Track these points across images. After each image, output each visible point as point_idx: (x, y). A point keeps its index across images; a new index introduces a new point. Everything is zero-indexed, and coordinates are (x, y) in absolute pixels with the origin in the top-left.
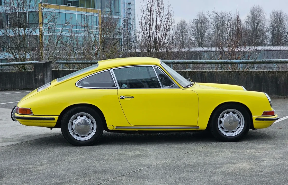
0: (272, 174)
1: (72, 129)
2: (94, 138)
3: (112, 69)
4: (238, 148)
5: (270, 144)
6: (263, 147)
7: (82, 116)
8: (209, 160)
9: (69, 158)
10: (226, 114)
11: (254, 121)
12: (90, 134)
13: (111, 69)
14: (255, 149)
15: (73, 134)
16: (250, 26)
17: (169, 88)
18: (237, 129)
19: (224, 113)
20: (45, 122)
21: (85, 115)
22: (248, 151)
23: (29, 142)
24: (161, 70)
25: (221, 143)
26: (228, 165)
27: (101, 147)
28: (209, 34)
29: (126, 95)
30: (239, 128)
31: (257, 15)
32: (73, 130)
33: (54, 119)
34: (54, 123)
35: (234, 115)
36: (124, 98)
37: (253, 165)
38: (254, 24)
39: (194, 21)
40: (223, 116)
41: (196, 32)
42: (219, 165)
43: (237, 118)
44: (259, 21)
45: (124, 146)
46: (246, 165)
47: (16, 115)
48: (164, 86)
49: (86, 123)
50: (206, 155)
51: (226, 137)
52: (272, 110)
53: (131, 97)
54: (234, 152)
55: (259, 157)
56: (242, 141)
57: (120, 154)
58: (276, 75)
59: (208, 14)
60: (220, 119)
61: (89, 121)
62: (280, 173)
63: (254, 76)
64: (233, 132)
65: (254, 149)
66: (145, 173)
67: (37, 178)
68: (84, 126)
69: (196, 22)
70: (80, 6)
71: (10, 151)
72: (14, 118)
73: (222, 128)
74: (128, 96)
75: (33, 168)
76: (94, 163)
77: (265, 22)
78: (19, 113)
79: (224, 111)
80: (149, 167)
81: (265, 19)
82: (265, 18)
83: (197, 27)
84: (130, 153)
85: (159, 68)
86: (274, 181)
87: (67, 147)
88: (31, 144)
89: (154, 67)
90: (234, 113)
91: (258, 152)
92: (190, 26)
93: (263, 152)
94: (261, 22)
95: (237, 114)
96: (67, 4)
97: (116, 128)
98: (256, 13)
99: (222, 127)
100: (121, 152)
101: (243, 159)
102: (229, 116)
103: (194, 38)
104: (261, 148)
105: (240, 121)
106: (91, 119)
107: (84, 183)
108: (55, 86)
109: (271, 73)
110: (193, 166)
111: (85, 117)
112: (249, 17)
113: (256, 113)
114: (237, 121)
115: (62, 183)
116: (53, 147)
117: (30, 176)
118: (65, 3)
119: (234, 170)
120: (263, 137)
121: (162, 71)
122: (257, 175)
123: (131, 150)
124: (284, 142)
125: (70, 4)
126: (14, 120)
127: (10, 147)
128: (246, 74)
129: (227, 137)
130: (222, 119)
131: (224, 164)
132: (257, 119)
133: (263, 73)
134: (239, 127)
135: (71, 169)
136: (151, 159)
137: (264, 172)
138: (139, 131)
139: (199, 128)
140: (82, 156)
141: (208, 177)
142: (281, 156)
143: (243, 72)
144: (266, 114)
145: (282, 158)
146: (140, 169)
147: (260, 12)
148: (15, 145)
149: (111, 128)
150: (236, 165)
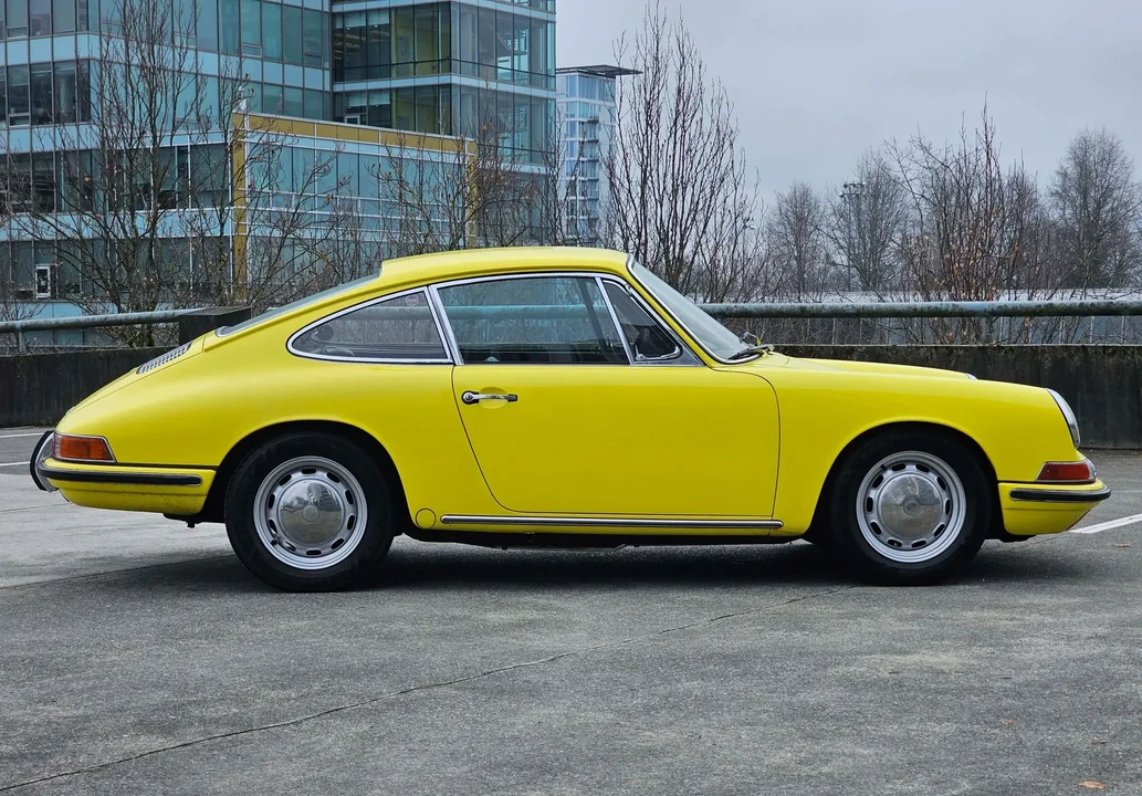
0: (1046, 687)
1: (271, 525)
2: (356, 562)
3: (434, 288)
4: (933, 606)
5: (1067, 595)
6: (1036, 601)
7: (309, 470)
8: (805, 641)
9: (244, 627)
10: (889, 473)
11: (1006, 501)
12: (339, 544)
13: (428, 286)
14: (1004, 607)
15: (273, 543)
16: (1068, 212)
17: (661, 362)
18: (936, 534)
19: (884, 468)
20: (161, 494)
21: (323, 469)
22: (970, 614)
23: (100, 578)
24: (632, 291)
25: (870, 588)
26: (877, 657)
27: (380, 595)
28: (905, 238)
29: (485, 391)
30: (942, 528)
31: (1100, 169)
32: (275, 530)
33: (196, 481)
34: (196, 498)
35: (922, 476)
36: (477, 401)
37: (978, 657)
38: (1085, 206)
39: (847, 191)
40: (877, 482)
41: (853, 234)
42: (843, 656)
43: (936, 490)
44: (1107, 193)
45: (475, 593)
46: (949, 659)
47: (52, 464)
48: (639, 356)
49: (325, 502)
50: (797, 624)
51: (889, 564)
52: (1081, 458)
53: (506, 398)
54: (915, 617)
55: (1008, 634)
56: (956, 583)
57: (454, 618)
58: (1134, 363)
59: (893, 152)
60: (867, 492)
61: (337, 492)
62: (1079, 684)
63: (1048, 364)
64: (921, 545)
65: (997, 607)
66: (533, 677)
67: (94, 687)
68: (317, 511)
69: (853, 195)
70: (394, 125)
71: (17, 605)
72: (42, 479)
73: (875, 529)
74: (493, 392)
75: (90, 656)
76: (339, 643)
77: (1132, 196)
78: (59, 457)
79: (885, 461)
80: (553, 660)
81: (1129, 183)
82: (1130, 180)
83: (859, 214)
84: (494, 617)
85: (624, 283)
86: (1048, 709)
87: (246, 596)
88: (109, 584)
89: (602, 279)
90: (923, 468)
91: (1011, 620)
92: (829, 211)
93: (1034, 618)
94: (1115, 195)
95: (936, 472)
96: (346, 118)
97: (445, 521)
98: (1092, 158)
99: (874, 525)
100: (457, 612)
101: (943, 639)
102: (902, 480)
103: (845, 258)
104: (1027, 607)
105: (948, 502)
106: (346, 484)
107: (276, 706)
108: (206, 350)
109: (1113, 353)
110: (732, 659)
111: (322, 475)
112: (1065, 175)
113: (1014, 469)
114: (937, 501)
115: (190, 703)
116: (191, 593)
117: (70, 681)
118: (338, 115)
119: (897, 673)
120: (1046, 571)
121: (632, 296)
122: (985, 691)
123: (499, 607)
124: (1127, 588)
125: (358, 117)
126: (41, 487)
127: (21, 593)
128: (1015, 360)
129: (896, 566)
130: (873, 494)
131: (860, 653)
132: (1015, 495)
133: (1082, 355)
134: (942, 526)
135: (239, 662)
136: (573, 635)
137: (1015, 679)
138: (538, 535)
139: (780, 526)
140: (298, 624)
141: (783, 693)
142: (1101, 631)
143: (1003, 348)
144: (1052, 472)
145: (1103, 638)
146: (515, 664)
147: (1109, 156)
148: (43, 585)
149: (423, 520)
150: (908, 657)
